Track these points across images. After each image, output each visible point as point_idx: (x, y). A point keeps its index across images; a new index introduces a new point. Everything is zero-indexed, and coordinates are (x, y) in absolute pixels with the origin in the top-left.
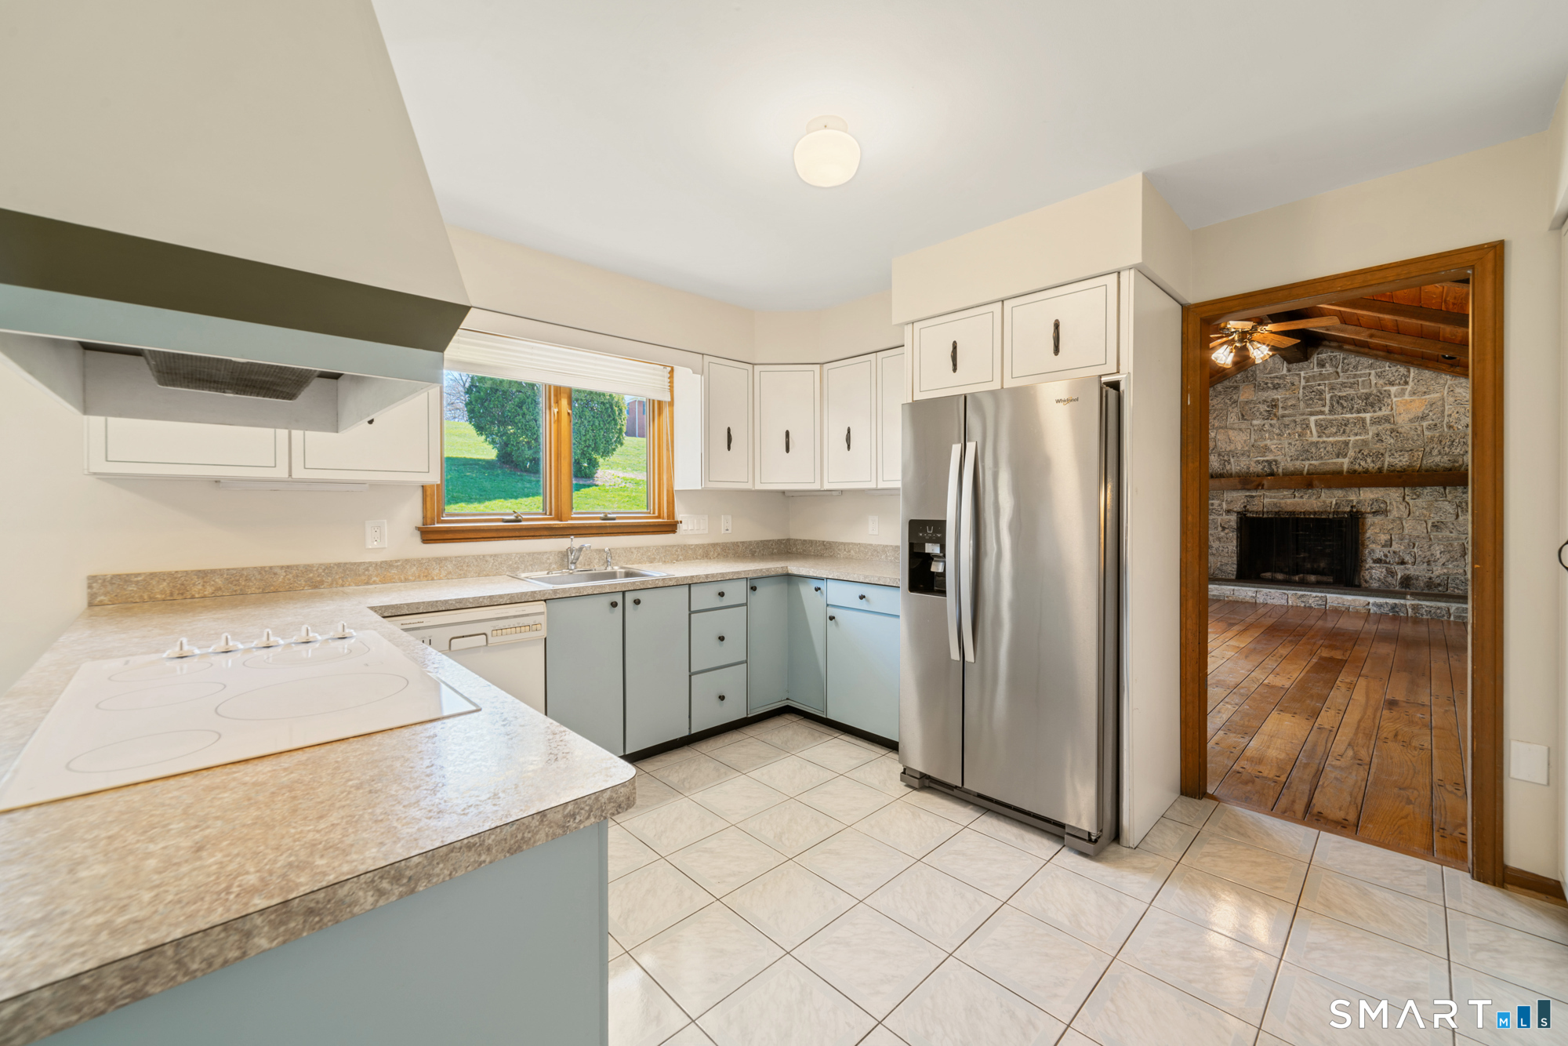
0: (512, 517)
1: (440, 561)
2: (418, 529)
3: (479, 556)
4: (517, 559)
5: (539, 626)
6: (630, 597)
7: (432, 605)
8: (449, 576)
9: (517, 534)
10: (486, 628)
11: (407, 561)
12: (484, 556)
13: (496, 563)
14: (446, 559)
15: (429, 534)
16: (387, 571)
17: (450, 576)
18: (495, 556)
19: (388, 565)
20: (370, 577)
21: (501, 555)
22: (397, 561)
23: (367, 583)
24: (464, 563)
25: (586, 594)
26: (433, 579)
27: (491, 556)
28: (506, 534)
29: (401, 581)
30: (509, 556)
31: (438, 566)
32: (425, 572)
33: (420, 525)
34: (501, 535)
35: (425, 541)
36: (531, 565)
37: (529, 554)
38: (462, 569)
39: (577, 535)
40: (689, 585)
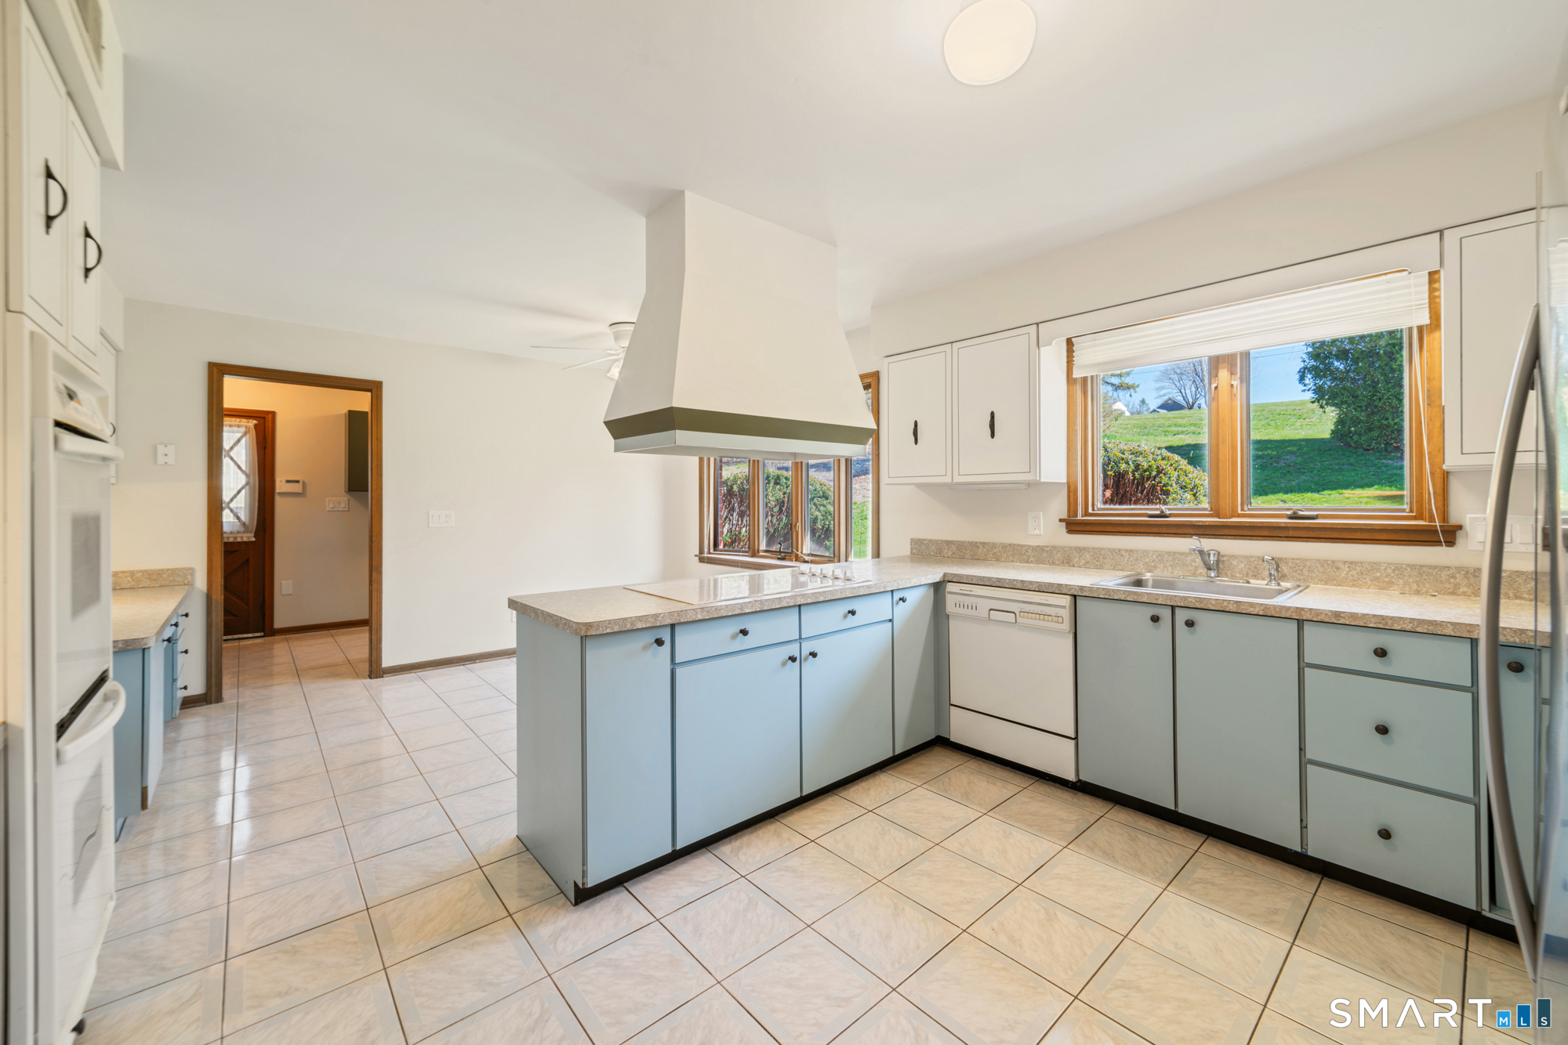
0: (1158, 512)
1: (1080, 550)
2: (1061, 520)
3: (1114, 550)
5: (1060, 619)
6: (1182, 616)
8: (1087, 565)
9: (1156, 530)
10: (1015, 607)
11: (1054, 547)
12: (1119, 550)
14: (1085, 549)
15: (1074, 526)
16: (1041, 555)
19: (1040, 549)
20: (1029, 557)
22: (1047, 547)
23: (1027, 562)
24: (1100, 554)
25: (1117, 598)
26: (1074, 566)
27: (1126, 551)
29: (1050, 564)
31: (1077, 555)
32: (1066, 559)
33: (1065, 516)
34: (1138, 530)
35: (1070, 531)
38: (1097, 560)
39: (1200, 535)
40: (1301, 621)
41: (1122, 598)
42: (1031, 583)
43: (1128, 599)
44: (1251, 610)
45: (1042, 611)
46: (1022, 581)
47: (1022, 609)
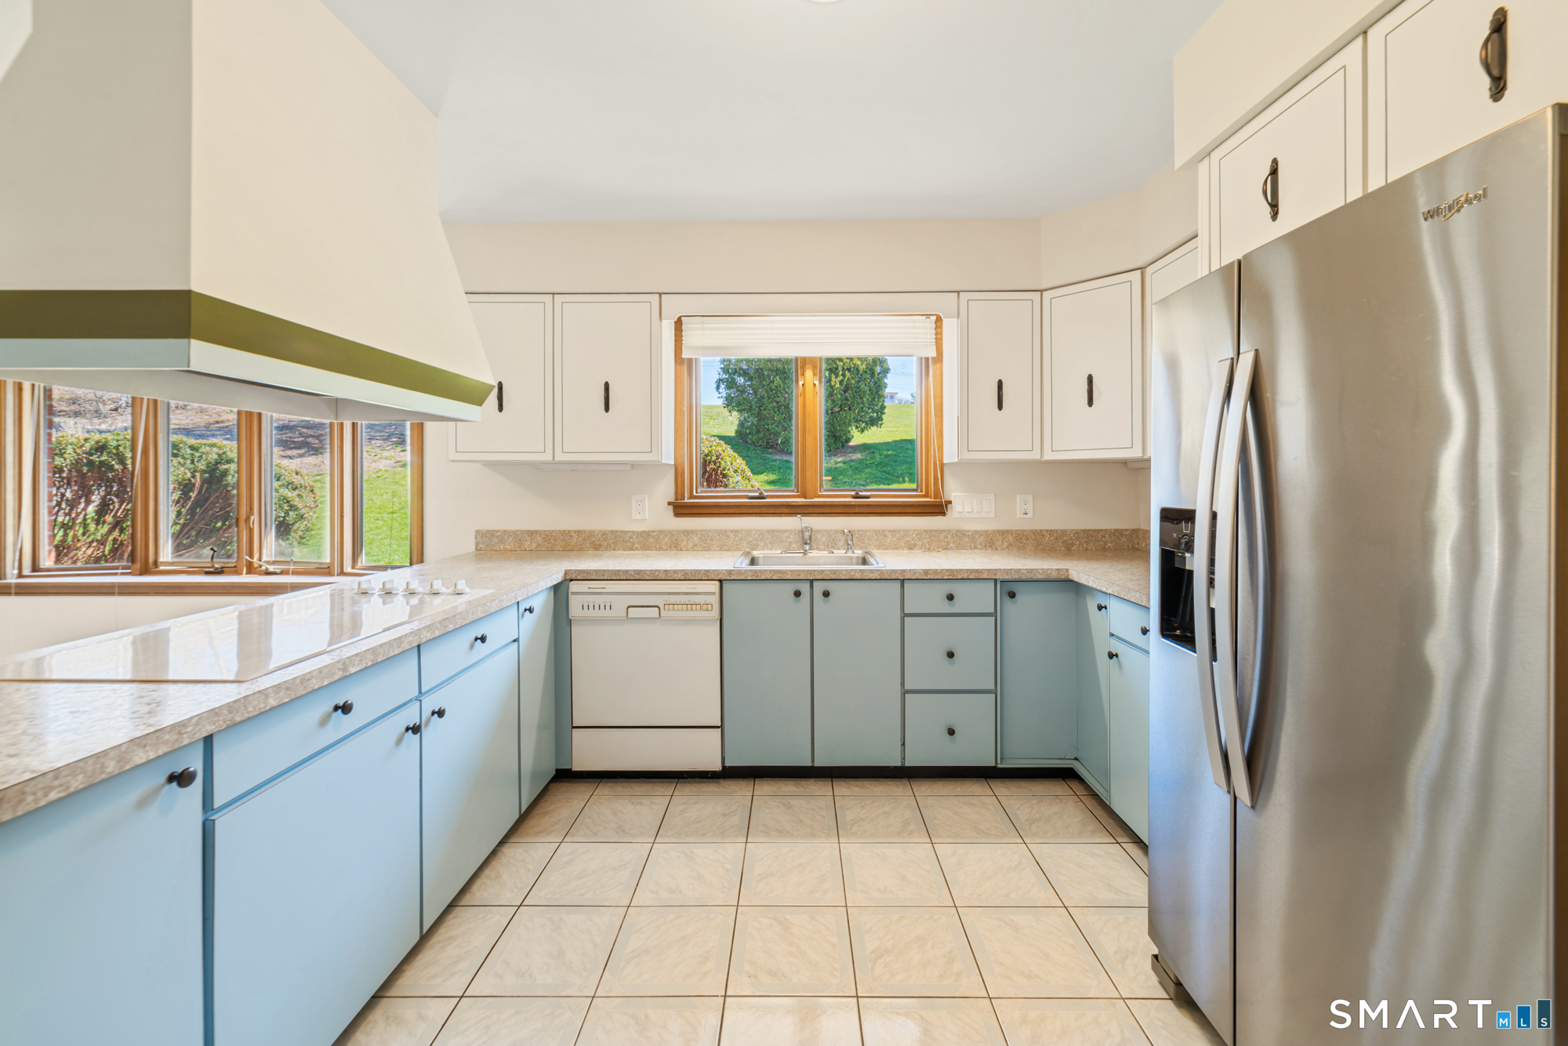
0: (757, 494)
1: (688, 533)
2: (669, 503)
3: (721, 531)
4: (757, 536)
5: (710, 606)
6: (819, 588)
7: (615, 574)
8: (694, 548)
9: (758, 511)
10: (659, 601)
11: (661, 532)
12: (725, 531)
13: (737, 539)
14: (693, 532)
15: (681, 509)
16: (647, 541)
17: (696, 548)
18: (736, 531)
19: (646, 534)
20: (633, 544)
21: (742, 531)
22: (653, 532)
23: (631, 549)
24: (708, 536)
25: (764, 578)
26: (681, 550)
27: (732, 531)
28: (746, 511)
29: (656, 550)
30: (749, 532)
31: (686, 538)
32: (674, 543)
33: (672, 500)
34: (742, 511)
35: (677, 515)
36: (771, 543)
37: (768, 531)
38: (706, 543)
39: (804, 514)
40: (902, 580)
41: (769, 577)
42: (675, 572)
43: (774, 578)
44: (872, 576)
45: (689, 601)
46: (665, 571)
47: (667, 601)
